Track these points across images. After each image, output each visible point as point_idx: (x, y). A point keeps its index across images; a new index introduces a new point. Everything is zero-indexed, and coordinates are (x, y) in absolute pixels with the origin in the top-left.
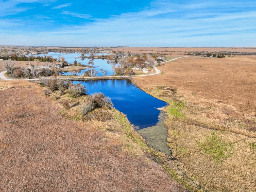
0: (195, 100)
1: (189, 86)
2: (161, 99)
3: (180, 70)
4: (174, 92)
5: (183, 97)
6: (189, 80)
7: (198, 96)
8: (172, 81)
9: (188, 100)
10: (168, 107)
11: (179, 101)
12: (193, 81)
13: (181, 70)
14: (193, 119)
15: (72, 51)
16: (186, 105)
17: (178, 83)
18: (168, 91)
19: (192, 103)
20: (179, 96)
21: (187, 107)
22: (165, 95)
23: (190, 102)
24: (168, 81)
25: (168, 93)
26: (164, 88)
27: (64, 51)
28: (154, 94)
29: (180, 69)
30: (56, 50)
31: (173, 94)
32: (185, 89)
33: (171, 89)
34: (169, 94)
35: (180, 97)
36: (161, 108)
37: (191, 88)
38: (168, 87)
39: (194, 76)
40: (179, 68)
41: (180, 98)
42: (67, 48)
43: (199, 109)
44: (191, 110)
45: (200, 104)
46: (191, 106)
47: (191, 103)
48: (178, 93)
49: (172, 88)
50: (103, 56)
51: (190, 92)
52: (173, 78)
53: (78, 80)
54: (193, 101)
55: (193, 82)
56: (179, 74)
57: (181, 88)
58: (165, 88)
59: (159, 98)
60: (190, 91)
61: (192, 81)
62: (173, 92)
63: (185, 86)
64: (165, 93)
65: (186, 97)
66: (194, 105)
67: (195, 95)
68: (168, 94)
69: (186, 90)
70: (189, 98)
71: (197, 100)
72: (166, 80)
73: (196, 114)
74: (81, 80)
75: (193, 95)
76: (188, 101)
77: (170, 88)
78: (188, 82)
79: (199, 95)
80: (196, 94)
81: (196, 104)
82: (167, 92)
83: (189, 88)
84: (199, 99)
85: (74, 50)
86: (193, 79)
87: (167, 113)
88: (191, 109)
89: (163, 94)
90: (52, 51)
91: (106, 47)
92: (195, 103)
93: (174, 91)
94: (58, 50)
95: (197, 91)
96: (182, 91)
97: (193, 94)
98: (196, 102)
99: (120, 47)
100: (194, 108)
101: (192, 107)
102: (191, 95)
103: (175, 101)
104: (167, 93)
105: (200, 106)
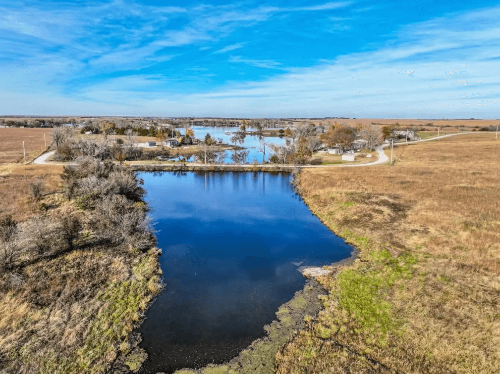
0: (467, 250)
1: (459, 198)
2: (343, 232)
3: (445, 158)
4: (400, 213)
5: (426, 232)
6: (463, 181)
7: (486, 236)
8: (408, 182)
9: (440, 247)
10: (346, 268)
11: (403, 247)
12: (478, 185)
13: (448, 157)
14: (436, 352)
15: (233, 125)
16: (423, 270)
17: (423, 188)
18: (377, 207)
19: (454, 261)
20: (412, 227)
21: (423, 278)
22: (362, 221)
23: (445, 257)
24: (396, 181)
25: (374, 214)
26: (369, 197)
27: (218, 124)
28: (330, 214)
29: (447, 155)
30: (207, 122)
31: (393, 220)
32: (442, 207)
33: (393, 204)
34: (378, 218)
35: (413, 231)
36: (318, 269)
37: (465, 206)
38: (385, 198)
39: (484, 172)
40: (444, 152)
41: (407, 238)
42: (229, 120)
43: (480, 294)
44: (437, 298)
45: (487, 269)
46: (442, 276)
47: (446, 260)
48: (409, 219)
49: (397, 202)
50: (282, 131)
51: (458, 217)
52: (415, 173)
53: (172, 171)
54: (457, 252)
55: (477, 188)
56: (439, 166)
57: (428, 202)
58: (374, 200)
59: (336, 230)
60: (459, 215)
61: (474, 183)
62: (393, 214)
63: (444, 198)
64: (365, 215)
65: (437, 233)
66: (461, 273)
67: (474, 228)
68: (374, 220)
69: (444, 210)
70: (445, 239)
71: (480, 250)
72: (390, 177)
73: (457, 325)
74: (178, 171)
75: (464, 231)
76: (438, 250)
77: (391, 201)
78: (461, 185)
79: (490, 233)
80: (477, 227)
81: (471, 267)
82: (372, 213)
83: (459, 203)
84: (487, 245)
85: (238, 123)
86: (477, 179)
87: (324, 297)
88: (439, 290)
89: (356, 217)
90: (200, 125)
91: (302, 119)
92: (466, 263)
93: (400, 210)
94: (209, 122)
95: (485, 217)
96: (430, 214)
97: (467, 225)
98: (473, 257)
99: (330, 118)
100: (456, 285)
101: (450, 280)
102: (458, 228)
103: (388, 244)
104: (370, 215)
105: (486, 279)
